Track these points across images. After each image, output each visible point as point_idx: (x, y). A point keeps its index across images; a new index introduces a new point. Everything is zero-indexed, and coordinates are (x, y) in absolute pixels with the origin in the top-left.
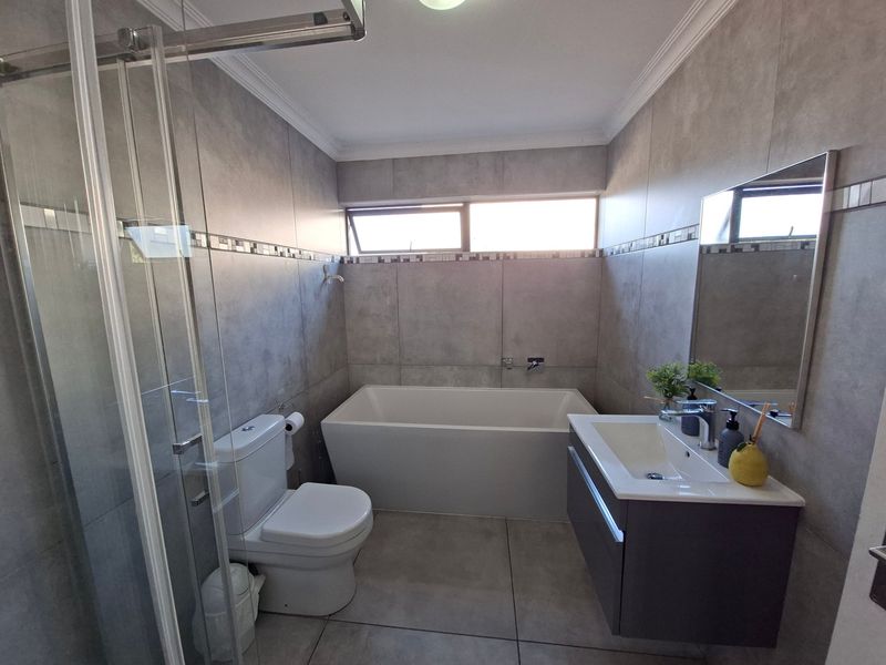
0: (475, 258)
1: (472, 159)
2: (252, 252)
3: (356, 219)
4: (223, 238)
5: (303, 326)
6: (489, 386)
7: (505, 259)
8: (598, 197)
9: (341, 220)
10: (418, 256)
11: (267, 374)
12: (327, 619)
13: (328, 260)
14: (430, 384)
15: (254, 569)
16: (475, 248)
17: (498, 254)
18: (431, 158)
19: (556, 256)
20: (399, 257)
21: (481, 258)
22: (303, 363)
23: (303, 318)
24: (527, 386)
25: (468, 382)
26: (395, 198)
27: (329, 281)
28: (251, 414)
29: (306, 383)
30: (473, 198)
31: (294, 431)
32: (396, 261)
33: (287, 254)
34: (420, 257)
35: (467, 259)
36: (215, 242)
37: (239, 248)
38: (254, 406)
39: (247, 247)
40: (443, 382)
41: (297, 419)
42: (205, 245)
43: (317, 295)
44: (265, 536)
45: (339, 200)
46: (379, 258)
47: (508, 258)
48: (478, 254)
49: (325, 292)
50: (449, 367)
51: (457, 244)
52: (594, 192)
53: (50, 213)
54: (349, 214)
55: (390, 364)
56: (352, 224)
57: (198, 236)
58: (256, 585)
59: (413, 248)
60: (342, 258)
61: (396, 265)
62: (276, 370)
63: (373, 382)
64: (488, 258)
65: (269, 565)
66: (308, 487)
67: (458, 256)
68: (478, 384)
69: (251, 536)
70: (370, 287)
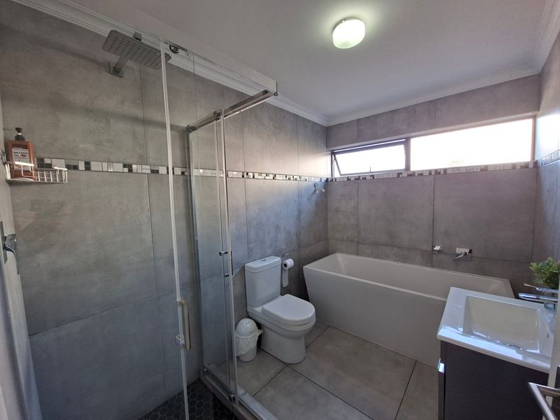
0: (412, 175)
1: (412, 110)
2: (274, 178)
3: (338, 156)
4: (260, 174)
5: (299, 215)
6: (421, 264)
7: (437, 174)
8: (535, 117)
9: (329, 158)
10: (371, 176)
11: (277, 237)
12: (287, 365)
13: (317, 180)
14: (377, 257)
15: (259, 326)
16: (414, 168)
17: (430, 172)
18: (382, 114)
19: (485, 169)
20: (359, 177)
21: (416, 175)
22: (298, 234)
23: (300, 212)
24: (456, 270)
25: (405, 259)
26: (358, 142)
27: (317, 192)
28: (267, 255)
29: (299, 245)
30: (413, 134)
31: (288, 268)
32: (357, 179)
33: (292, 179)
34: (373, 176)
35: (406, 175)
36: (257, 176)
37: (267, 178)
38: (269, 251)
39: (271, 177)
40: (387, 257)
41: (290, 262)
42: (252, 177)
43: (309, 199)
44: (264, 311)
45: (327, 148)
46: (348, 178)
47: (439, 173)
48: (414, 172)
49: (314, 198)
50: (390, 248)
51: (402, 166)
52: (530, 114)
53: (201, 171)
54: (333, 154)
55: (352, 241)
56: (335, 159)
57: (249, 174)
58: (258, 333)
59: (372, 171)
60: (327, 179)
61: (357, 182)
62: (282, 236)
63: (341, 251)
64: (422, 174)
65: (267, 328)
66: (288, 296)
67: (399, 174)
68: (413, 262)
69: (259, 309)
70: (342, 195)
